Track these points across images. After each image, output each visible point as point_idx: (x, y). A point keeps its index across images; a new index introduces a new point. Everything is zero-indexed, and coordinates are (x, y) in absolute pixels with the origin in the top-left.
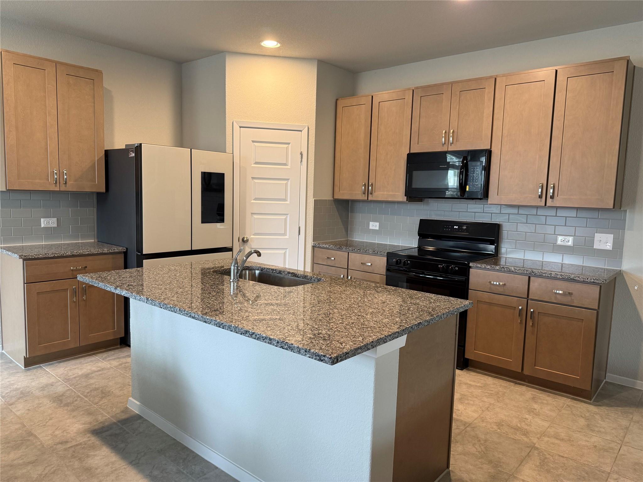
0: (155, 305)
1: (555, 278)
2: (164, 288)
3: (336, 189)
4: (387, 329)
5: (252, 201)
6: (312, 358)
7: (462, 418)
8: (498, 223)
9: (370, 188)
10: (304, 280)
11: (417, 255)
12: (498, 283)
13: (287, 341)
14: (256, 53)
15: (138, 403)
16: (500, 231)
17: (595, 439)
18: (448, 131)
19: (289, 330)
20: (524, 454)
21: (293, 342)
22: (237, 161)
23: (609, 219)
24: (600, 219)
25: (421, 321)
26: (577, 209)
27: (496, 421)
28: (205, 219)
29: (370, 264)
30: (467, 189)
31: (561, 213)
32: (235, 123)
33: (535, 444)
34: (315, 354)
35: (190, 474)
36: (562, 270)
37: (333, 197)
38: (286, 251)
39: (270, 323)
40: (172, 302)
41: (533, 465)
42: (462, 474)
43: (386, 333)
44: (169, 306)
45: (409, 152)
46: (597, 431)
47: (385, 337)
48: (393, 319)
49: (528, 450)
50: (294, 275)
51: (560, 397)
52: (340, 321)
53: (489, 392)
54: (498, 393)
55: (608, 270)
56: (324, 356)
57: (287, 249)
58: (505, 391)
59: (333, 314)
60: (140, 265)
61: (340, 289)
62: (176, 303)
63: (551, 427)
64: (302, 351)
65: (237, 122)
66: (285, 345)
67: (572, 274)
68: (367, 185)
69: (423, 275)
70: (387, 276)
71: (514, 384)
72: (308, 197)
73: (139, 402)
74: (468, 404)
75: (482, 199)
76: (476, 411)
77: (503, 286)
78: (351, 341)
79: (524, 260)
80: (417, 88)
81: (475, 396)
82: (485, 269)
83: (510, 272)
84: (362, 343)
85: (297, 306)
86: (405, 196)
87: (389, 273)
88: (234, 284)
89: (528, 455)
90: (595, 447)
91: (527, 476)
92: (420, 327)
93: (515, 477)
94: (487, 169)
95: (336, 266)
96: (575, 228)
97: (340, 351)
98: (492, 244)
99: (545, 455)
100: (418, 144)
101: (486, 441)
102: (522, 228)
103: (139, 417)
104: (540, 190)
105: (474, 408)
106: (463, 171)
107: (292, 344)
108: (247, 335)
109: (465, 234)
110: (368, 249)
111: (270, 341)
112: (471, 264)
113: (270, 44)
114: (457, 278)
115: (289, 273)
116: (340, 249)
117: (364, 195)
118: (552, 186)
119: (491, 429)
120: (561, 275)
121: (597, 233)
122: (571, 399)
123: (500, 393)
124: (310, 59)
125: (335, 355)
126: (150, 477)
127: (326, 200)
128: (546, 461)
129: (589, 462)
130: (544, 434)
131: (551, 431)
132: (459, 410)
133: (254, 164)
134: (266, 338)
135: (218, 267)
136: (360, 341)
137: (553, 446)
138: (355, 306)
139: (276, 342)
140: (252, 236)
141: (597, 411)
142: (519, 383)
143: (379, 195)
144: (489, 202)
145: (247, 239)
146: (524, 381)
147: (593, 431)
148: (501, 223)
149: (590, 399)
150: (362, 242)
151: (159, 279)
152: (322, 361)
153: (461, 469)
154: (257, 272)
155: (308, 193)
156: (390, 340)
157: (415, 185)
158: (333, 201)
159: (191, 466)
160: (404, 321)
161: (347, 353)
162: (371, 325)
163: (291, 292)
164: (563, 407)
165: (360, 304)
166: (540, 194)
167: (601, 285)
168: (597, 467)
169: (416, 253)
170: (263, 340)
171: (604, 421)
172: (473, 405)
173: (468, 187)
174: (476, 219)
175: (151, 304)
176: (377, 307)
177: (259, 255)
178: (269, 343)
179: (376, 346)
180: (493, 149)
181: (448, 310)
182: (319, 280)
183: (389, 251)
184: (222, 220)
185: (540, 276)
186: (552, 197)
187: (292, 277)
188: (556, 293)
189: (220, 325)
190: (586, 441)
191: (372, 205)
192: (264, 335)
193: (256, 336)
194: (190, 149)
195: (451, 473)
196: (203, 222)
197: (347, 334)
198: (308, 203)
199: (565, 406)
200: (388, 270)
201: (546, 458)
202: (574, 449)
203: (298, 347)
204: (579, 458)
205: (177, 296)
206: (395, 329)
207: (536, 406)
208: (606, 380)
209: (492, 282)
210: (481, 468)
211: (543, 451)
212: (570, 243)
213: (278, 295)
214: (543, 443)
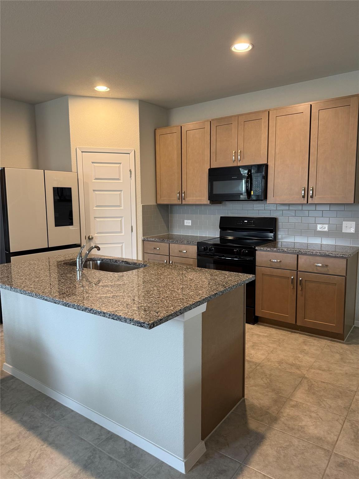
0: (17, 292)
1: (316, 255)
2: (25, 278)
3: (158, 197)
4: (192, 299)
5: (95, 208)
6: (135, 325)
7: (254, 360)
8: (275, 217)
9: (183, 195)
10: (134, 266)
11: (220, 243)
12: (276, 261)
13: (117, 314)
14: (91, 96)
15: (11, 367)
16: (277, 223)
17: (347, 368)
18: (236, 151)
19: (119, 305)
20: (297, 383)
21: (121, 314)
22: (80, 177)
23: (352, 211)
24: (346, 211)
25: (217, 292)
26: (330, 204)
27: (278, 360)
28: (58, 223)
29: (185, 251)
30: (252, 194)
31: (318, 208)
32: (78, 149)
33: (305, 375)
34: (137, 322)
35: (52, 417)
36: (321, 249)
37: (156, 203)
38: (122, 245)
39: (105, 301)
40: (30, 289)
41: (304, 390)
42: (254, 401)
43: (191, 303)
44: (28, 292)
45: (209, 168)
46: (348, 363)
47: (190, 306)
48: (197, 292)
49: (300, 380)
50: (127, 263)
51: (323, 340)
52: (158, 296)
53: (273, 339)
54: (279, 340)
55: (353, 248)
56: (144, 323)
57: (123, 243)
58: (284, 338)
59: (153, 291)
60: (9, 261)
61: (160, 271)
62: (33, 289)
63: (316, 361)
64: (128, 321)
65: (80, 148)
66: (115, 317)
67: (328, 251)
68: (181, 193)
69: (224, 258)
70: (197, 259)
71: (290, 333)
72: (137, 204)
73: (11, 365)
74: (258, 349)
75: (263, 200)
76: (264, 354)
77: (280, 263)
78: (165, 310)
79: (294, 243)
80: (213, 120)
81: (263, 343)
82: (266, 251)
83: (284, 252)
84: (173, 311)
85: (126, 286)
86: (209, 200)
87: (199, 257)
88: (79, 272)
89: (300, 383)
90: (347, 373)
91: (299, 398)
92: (216, 296)
93: (291, 400)
94: (266, 178)
95: (161, 254)
96: (329, 219)
97: (156, 319)
98: (271, 231)
99: (312, 382)
100: (216, 161)
101: (270, 375)
102: (293, 220)
103: (12, 377)
104: (303, 192)
105: (262, 352)
106: (248, 180)
107: (120, 316)
108: (87, 311)
109: (253, 226)
110: (183, 240)
111: (104, 314)
112: (257, 248)
113: (102, 88)
114: (248, 259)
115: (123, 261)
116: (163, 241)
117: (179, 200)
118: (311, 188)
119: (274, 366)
120: (320, 253)
121: (344, 221)
122: (330, 341)
123: (281, 340)
124: (133, 99)
125: (152, 322)
126: (21, 422)
127: (151, 205)
128: (312, 386)
129: (343, 385)
130: (311, 367)
131: (316, 364)
132: (252, 354)
133: (94, 180)
134: (101, 312)
135: (68, 260)
136: (172, 310)
137: (318, 375)
138: (170, 284)
139: (109, 315)
140: (96, 235)
141: (348, 348)
142: (294, 332)
143: (190, 200)
144: (268, 202)
145: (92, 237)
146: (298, 330)
147: (345, 362)
148: (277, 217)
149: (343, 340)
150: (179, 235)
151: (21, 272)
152: (142, 326)
153: (253, 397)
154: (99, 262)
155: (137, 201)
156: (194, 308)
157: (215, 192)
158: (156, 206)
159: (53, 411)
160: (205, 293)
161: (161, 320)
162: (181, 297)
163: (123, 276)
164: (324, 347)
165: (174, 282)
166: (303, 195)
167: (347, 258)
168: (348, 388)
169: (218, 242)
170: (99, 314)
171: (353, 355)
172: (261, 350)
173: (252, 192)
174: (259, 215)
175: (14, 291)
176: (186, 283)
177: (99, 249)
178: (103, 316)
179: (183, 313)
180: (269, 164)
181: (237, 282)
182: (145, 266)
183: (199, 241)
184: (71, 224)
185: (305, 254)
186: (312, 197)
187: (126, 265)
188: (317, 266)
189: (66, 305)
190: (340, 370)
191: (186, 208)
192: (99, 311)
193: (93, 311)
194: (43, 170)
195: (246, 401)
196: (56, 225)
197: (162, 305)
198: (137, 208)
199: (326, 346)
200: (199, 255)
201: (312, 384)
202: (332, 376)
203: (125, 318)
204: (336, 383)
205: (34, 284)
206: (198, 299)
207: (305, 347)
208: (355, 326)
209: (272, 260)
210: (267, 395)
211: (311, 379)
212: (326, 229)
213: (113, 279)
214: (311, 374)
